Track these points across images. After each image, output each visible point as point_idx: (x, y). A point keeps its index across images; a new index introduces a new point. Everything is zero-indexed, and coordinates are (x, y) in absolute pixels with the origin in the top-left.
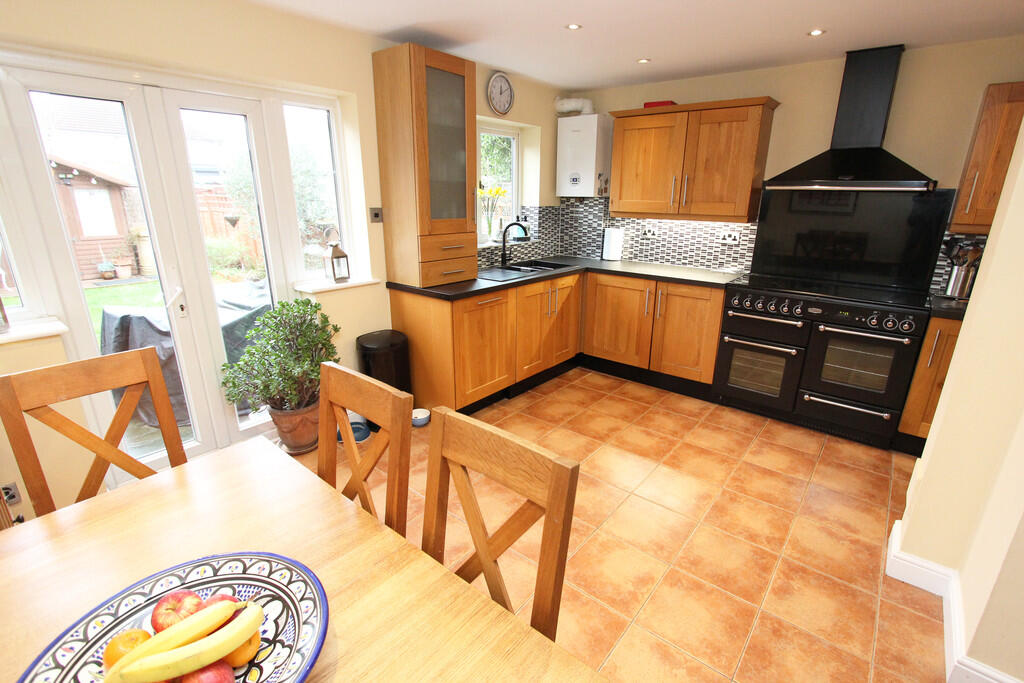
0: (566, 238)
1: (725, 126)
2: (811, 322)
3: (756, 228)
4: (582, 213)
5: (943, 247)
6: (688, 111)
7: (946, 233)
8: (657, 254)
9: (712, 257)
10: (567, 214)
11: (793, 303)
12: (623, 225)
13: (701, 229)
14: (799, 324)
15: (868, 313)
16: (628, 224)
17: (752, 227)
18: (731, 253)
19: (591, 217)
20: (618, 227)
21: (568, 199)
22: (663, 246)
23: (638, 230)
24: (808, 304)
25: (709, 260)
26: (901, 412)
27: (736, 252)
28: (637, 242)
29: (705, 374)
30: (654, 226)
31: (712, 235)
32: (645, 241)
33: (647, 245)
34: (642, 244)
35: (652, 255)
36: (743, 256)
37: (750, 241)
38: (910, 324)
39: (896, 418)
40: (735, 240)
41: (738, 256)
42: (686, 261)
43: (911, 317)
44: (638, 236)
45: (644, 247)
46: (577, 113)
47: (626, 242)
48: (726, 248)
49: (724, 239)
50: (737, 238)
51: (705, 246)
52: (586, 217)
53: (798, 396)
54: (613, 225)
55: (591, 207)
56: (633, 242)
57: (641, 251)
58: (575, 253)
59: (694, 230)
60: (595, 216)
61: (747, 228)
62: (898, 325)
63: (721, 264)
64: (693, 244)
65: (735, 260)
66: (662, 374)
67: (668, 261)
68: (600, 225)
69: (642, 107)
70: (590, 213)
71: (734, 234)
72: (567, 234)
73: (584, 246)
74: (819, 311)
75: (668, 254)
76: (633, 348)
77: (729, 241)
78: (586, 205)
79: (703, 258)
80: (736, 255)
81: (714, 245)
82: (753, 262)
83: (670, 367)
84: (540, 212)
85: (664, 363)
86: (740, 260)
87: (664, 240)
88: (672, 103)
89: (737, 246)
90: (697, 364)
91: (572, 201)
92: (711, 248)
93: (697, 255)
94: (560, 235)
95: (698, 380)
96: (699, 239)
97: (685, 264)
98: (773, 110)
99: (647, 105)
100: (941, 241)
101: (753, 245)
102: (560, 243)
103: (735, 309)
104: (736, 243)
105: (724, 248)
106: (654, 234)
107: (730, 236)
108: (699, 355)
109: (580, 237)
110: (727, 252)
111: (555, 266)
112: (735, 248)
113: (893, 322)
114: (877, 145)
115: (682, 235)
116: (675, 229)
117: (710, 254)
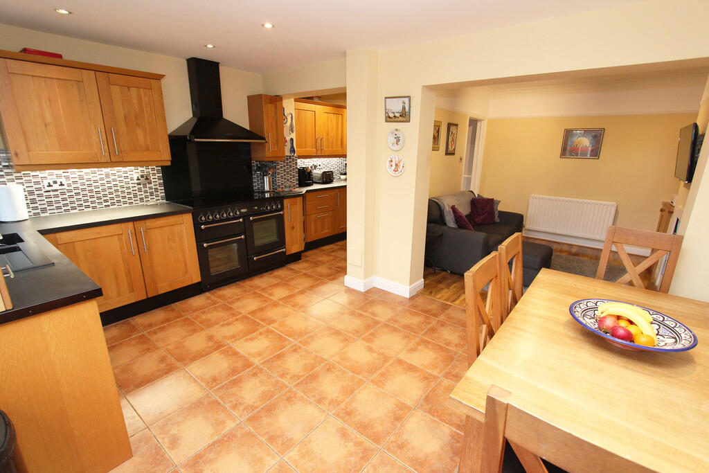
1: (134, 90)
3: (160, 168)
6: (95, 71)
7: (252, 162)
8: (72, 203)
9: (132, 196)
11: (233, 209)
13: (114, 174)
14: (241, 220)
22: (77, 194)
24: (240, 208)
25: (130, 198)
29: (195, 277)
30: (59, 176)
31: (126, 177)
32: (52, 193)
33: (56, 196)
34: (48, 197)
35: (65, 205)
36: (156, 190)
37: (158, 179)
38: (279, 205)
40: (147, 179)
42: (108, 204)
45: (53, 199)
48: (141, 186)
49: (138, 179)
51: (123, 187)
53: (250, 261)
57: (49, 204)
59: (107, 175)
64: (110, 188)
65: (152, 194)
66: (159, 295)
67: (88, 207)
74: (246, 210)
75: (86, 201)
77: (143, 181)
79: (123, 197)
81: (131, 185)
82: (165, 192)
83: (165, 286)
85: (159, 286)
87: (77, 188)
88: (60, 56)
89: (150, 184)
90: (186, 273)
92: (128, 188)
93: (118, 196)
95: (191, 283)
96: (115, 183)
97: (108, 206)
103: (203, 224)
105: (139, 186)
106: (62, 185)
108: (186, 265)
110: (143, 189)
115: (96, 182)
116: (85, 177)
117: (129, 193)
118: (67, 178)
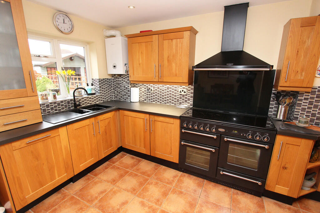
0: (116, 92)
1: (174, 41)
2: (220, 136)
3: (193, 87)
4: (121, 81)
5: (272, 95)
6: (158, 34)
7: (273, 89)
8: (154, 98)
9: (176, 100)
10: (115, 81)
11: (211, 126)
12: (139, 86)
13: (171, 88)
14: (215, 137)
15: (246, 132)
16: (141, 85)
17: (192, 87)
18: (184, 98)
19: (124, 83)
20: (137, 87)
21: (115, 75)
22: (156, 95)
23: (145, 88)
24: (218, 127)
25: (175, 102)
26: (266, 180)
27: (186, 98)
28: (145, 93)
29: (175, 158)
30: (151, 86)
31: (175, 90)
32: (148, 93)
33: (150, 95)
34: (147, 95)
35: (152, 99)
36: (189, 99)
37: (191, 93)
38: (267, 138)
39: (264, 183)
40: (185, 92)
41: (187, 99)
42: (166, 102)
43: (267, 134)
44: (145, 91)
45: (148, 96)
46: (114, 36)
47: (141, 93)
48: (182, 96)
49: (180, 92)
50: (186, 92)
51: (173, 95)
52: (123, 83)
53: (217, 171)
54: (135, 86)
55: (124, 79)
56: (144, 94)
57: (147, 97)
58: (120, 99)
59: (168, 88)
60: (126, 82)
61: (189, 87)
62: (262, 138)
63: (180, 103)
64: (168, 94)
65: (186, 101)
68: (128, 86)
69: (139, 32)
70: (124, 81)
71: (184, 90)
72: (116, 90)
73: (123, 96)
74: (223, 130)
75: (158, 99)
76: (143, 145)
77: (183, 93)
78: (122, 77)
79: (173, 100)
80: (186, 99)
81: (177, 95)
82: (194, 102)
83: (159, 155)
84: (100, 81)
85: (156, 153)
86: (188, 101)
87: (156, 93)
88: (152, 31)
89: (186, 95)
90: (171, 154)
91: (116, 76)
92: (175, 96)
93: (170, 99)
94: (113, 91)
95: (172, 161)
96: (170, 92)
98: (196, 35)
99: (141, 32)
100: (271, 93)
101: (193, 95)
102: (113, 95)
103: (185, 129)
104: (186, 94)
106: (151, 90)
107: (183, 91)
108: (171, 149)
109: (121, 92)
110: (182, 98)
111: (107, 107)
112: (185, 96)
113: (259, 137)
114: (241, 50)
115: (163, 91)
116: (160, 88)
117: (175, 99)
118: (154, 87)
